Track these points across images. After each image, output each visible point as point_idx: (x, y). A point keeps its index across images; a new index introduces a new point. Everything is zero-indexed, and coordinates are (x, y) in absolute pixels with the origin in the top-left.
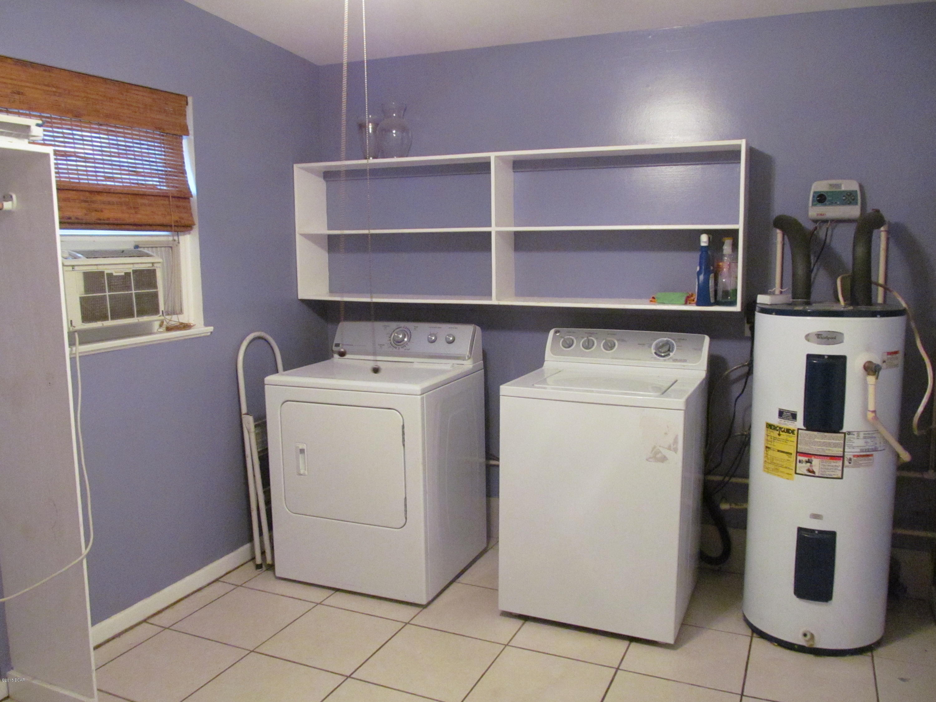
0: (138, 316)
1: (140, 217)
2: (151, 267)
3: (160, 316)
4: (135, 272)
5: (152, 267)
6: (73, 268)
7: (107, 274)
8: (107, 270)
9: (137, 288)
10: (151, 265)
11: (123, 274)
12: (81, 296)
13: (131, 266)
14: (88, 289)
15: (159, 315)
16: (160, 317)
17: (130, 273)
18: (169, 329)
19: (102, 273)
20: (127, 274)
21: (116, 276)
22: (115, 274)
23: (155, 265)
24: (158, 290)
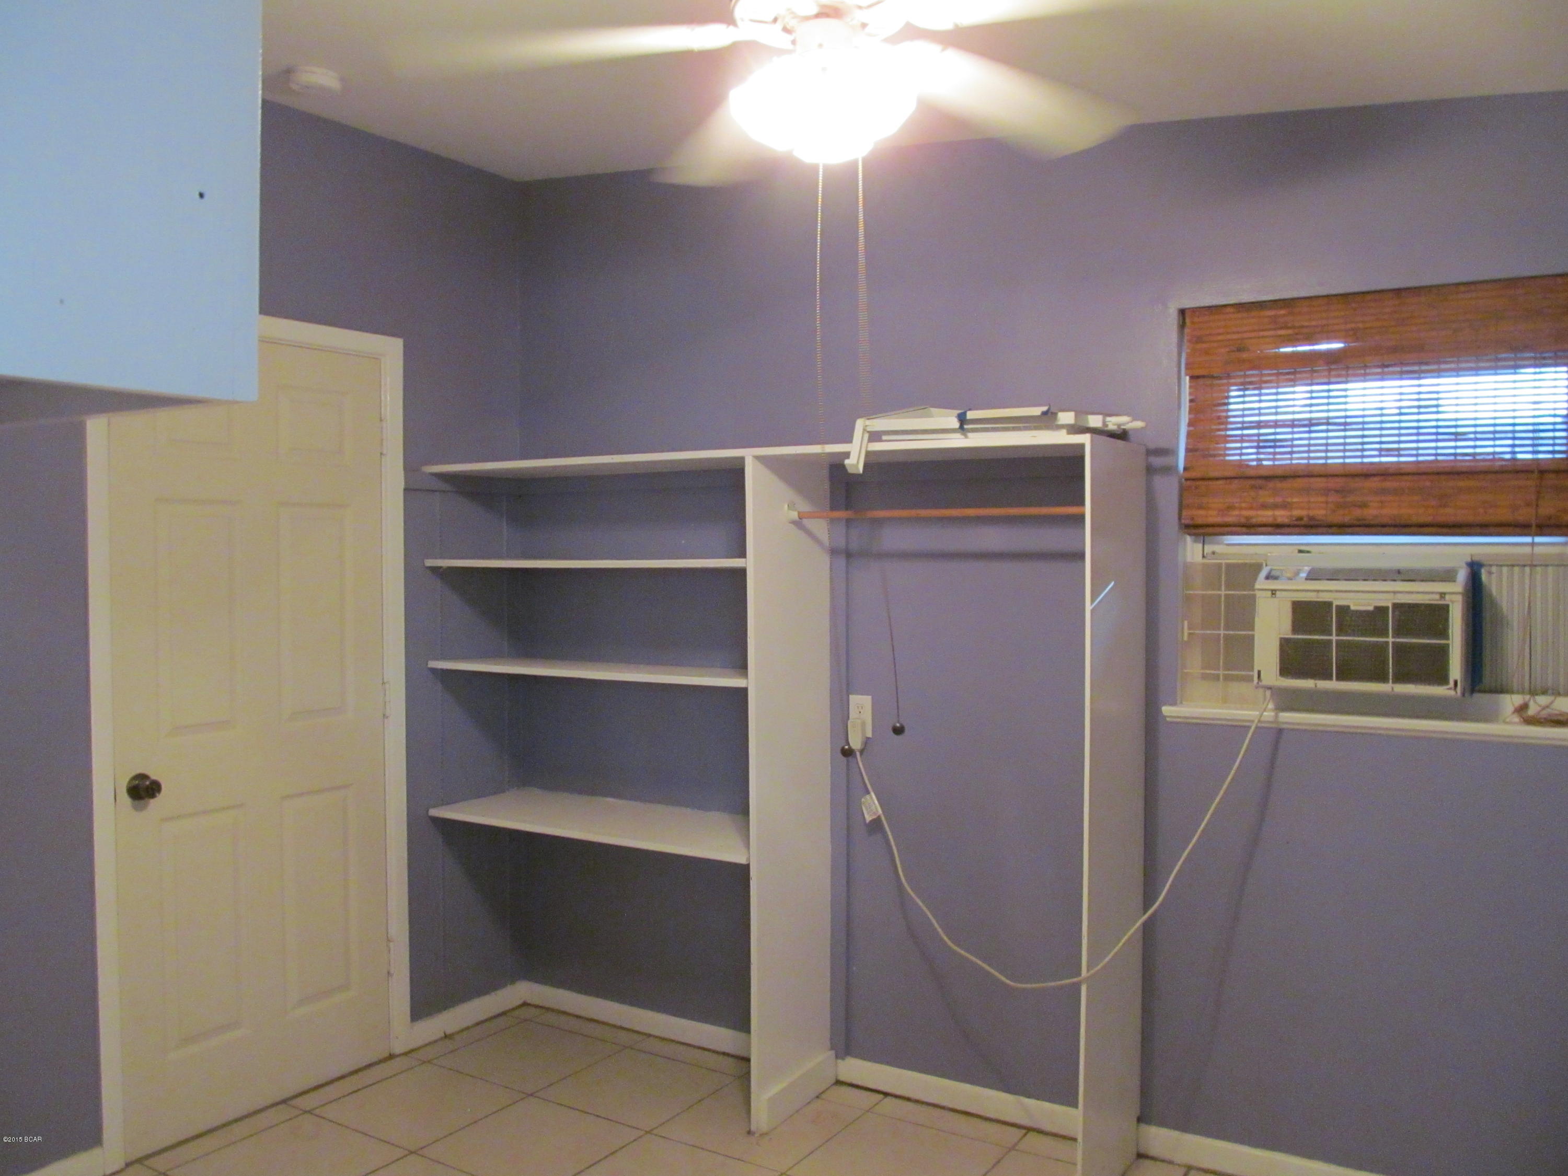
0: (1394, 682)
1: (1449, 514)
2: (1437, 600)
3: (1448, 689)
4: (1396, 606)
5: (1440, 600)
6: (1273, 594)
7: (1337, 607)
8: (1339, 601)
9: (1397, 634)
10: (1437, 597)
11: (1371, 608)
12: (1282, 636)
13: (1390, 596)
14: (1297, 627)
15: (1448, 687)
16: (1449, 691)
17: (1387, 608)
18: (1530, 721)
19: (1329, 604)
20: (1381, 611)
21: (1357, 611)
22: (1353, 608)
23: (1447, 597)
24: (1450, 642)
